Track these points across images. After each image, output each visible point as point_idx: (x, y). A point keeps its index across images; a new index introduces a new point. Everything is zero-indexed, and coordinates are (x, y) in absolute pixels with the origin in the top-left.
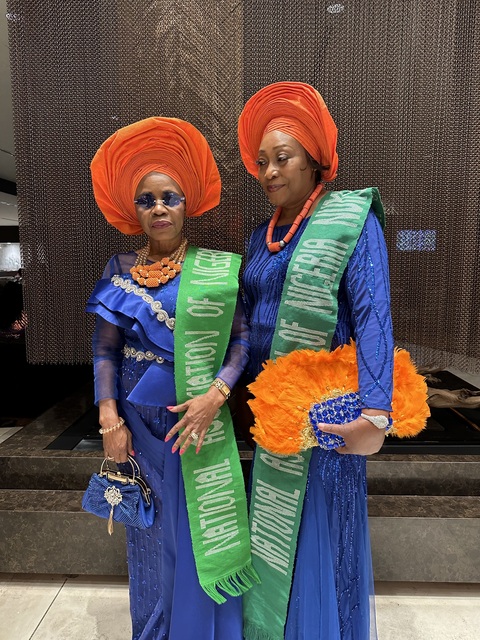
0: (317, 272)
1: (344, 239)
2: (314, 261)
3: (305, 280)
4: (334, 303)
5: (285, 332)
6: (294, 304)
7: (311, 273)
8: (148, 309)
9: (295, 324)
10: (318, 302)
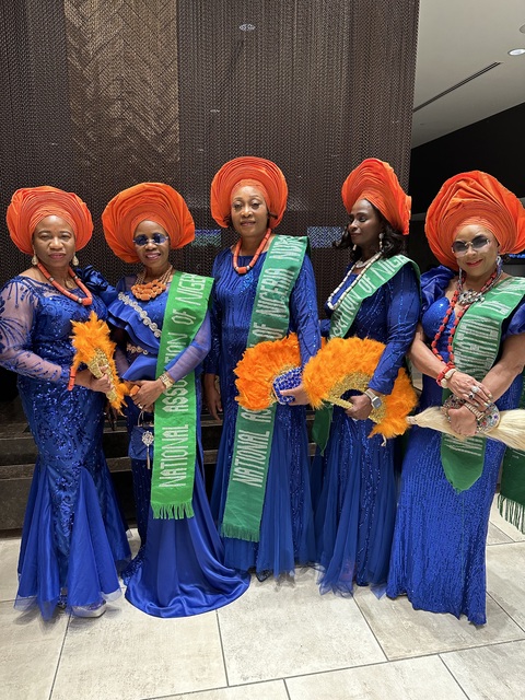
0: (276, 291)
1: (292, 269)
2: (274, 284)
3: (269, 296)
4: (287, 311)
5: (256, 330)
6: (262, 312)
7: (272, 291)
8: (137, 316)
9: (264, 325)
10: (278, 311)
